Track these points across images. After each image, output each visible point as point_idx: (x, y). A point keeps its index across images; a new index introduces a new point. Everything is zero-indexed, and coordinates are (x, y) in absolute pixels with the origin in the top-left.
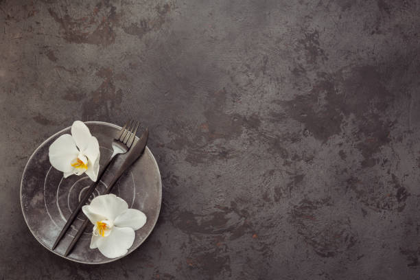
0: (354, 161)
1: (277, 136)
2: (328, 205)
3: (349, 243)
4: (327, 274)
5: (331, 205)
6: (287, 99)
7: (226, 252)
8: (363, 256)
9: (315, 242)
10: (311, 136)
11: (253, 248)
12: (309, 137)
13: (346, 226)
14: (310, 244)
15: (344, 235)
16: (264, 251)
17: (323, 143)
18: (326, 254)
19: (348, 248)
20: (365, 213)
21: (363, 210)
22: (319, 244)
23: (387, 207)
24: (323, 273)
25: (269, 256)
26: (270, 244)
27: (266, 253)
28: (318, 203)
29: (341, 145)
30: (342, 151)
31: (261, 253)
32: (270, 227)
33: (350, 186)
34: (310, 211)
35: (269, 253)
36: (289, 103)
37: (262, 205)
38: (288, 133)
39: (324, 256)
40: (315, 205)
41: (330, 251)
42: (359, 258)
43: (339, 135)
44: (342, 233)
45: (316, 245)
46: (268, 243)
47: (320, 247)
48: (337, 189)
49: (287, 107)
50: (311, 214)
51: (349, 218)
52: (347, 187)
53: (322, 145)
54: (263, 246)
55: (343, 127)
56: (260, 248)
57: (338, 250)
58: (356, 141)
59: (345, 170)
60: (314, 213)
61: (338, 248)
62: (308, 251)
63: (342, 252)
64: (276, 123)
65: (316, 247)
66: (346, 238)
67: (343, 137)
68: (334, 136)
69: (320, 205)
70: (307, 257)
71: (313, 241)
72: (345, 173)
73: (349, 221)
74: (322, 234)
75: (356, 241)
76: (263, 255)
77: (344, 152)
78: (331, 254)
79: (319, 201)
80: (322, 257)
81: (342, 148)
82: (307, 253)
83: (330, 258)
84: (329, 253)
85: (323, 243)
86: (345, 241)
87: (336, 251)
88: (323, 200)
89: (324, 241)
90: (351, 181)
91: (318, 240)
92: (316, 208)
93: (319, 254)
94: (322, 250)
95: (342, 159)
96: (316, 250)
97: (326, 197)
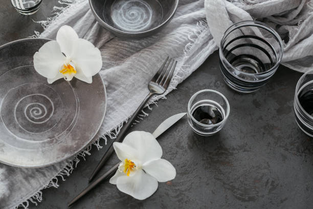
3: (270, 187)
5: (248, 151)
8: (286, 199)
9: (233, 187)
10: (223, 87)
11: (167, 195)
12: (221, 88)
13: (266, 171)
14: (229, 189)
15: (265, 180)
16: (180, 197)
18: (247, 198)
19: (270, 192)
20: (284, 158)
21: (282, 155)
22: (238, 189)
23: (307, 151)
25: (186, 202)
26: (185, 190)
27: (182, 199)
28: (234, 149)
30: (256, 100)
31: (177, 199)
32: (185, 174)
33: (266, 132)
34: (226, 158)
35: (186, 199)
37: (175, 152)
38: (198, 85)
39: (244, 200)
40: (231, 151)
41: (251, 196)
42: (282, 202)
44: (262, 177)
45: (235, 190)
46: (183, 189)
47: (239, 192)
48: (254, 136)
50: (227, 160)
51: (267, 163)
52: (264, 134)
54: (178, 193)
56: (175, 194)
57: (260, 194)
58: (269, 91)
59: (261, 118)
60: (231, 159)
62: (226, 196)
63: (263, 196)
65: (234, 192)
66: (267, 183)
69: (237, 152)
70: (226, 202)
72: (260, 120)
73: (269, 166)
74: (241, 179)
75: (277, 185)
76: (179, 201)
77: (258, 100)
78: (251, 199)
79: (235, 147)
80: (242, 201)
81: (255, 97)
82: (226, 198)
83: (250, 202)
84: (249, 198)
85: (243, 188)
86: (266, 185)
87: (257, 196)
88: (239, 146)
89: (243, 185)
90: (267, 127)
91: (237, 186)
92: (232, 154)
93: (239, 199)
94: (241, 195)
95: (256, 107)
96: (235, 195)
97: (242, 143)
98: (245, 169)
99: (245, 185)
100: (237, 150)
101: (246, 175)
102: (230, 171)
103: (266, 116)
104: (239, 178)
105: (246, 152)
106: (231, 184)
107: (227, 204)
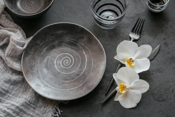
0: (173, 48)
1: (126, 35)
2: (160, 72)
4: (163, 112)
6: (131, 16)
7: (100, 101)
10: (147, 34)
12: (146, 35)
13: (172, 84)
14: (151, 94)
15: (171, 89)
17: (154, 38)
18: (161, 100)
22: (156, 94)
24: (160, 111)
28: (153, 71)
29: (164, 39)
30: (166, 42)
33: (172, 61)
34: (149, 76)
36: (132, 18)
39: (160, 101)
40: (152, 73)
43: (163, 33)
44: (170, 88)
45: (155, 95)
47: (157, 96)
48: (165, 64)
49: (131, 20)
50: (150, 78)
51: (173, 79)
52: (171, 62)
53: (153, 40)
55: (165, 30)
57: (169, 97)
58: (173, 37)
59: (169, 53)
60: (152, 77)
61: (168, 96)
62: (150, 98)
63: (171, 99)
64: (125, 28)
65: (154, 96)
66: (173, 91)
67: (166, 35)
68: (160, 34)
70: (150, 102)
71: (153, 93)
72: (168, 54)
73: (174, 81)
77: (167, 43)
78: (164, 100)
79: (154, 70)
80: (159, 102)
81: (165, 41)
82: (149, 100)
83: (164, 102)
84: (163, 99)
85: (159, 94)
86: (172, 92)
87: (167, 98)
88: (157, 70)
89: (159, 92)
90: (172, 58)
91: (155, 92)
92: (153, 74)
93: (157, 100)
94: (158, 98)
95: (166, 47)
96: (155, 97)
97: (158, 68)
98: (161, 83)
99: (160, 92)
100: (156, 72)
101: (160, 86)
102: (152, 84)
103: (172, 51)
104: (157, 88)
105: (160, 73)
106: (152, 92)
107: (150, 103)
